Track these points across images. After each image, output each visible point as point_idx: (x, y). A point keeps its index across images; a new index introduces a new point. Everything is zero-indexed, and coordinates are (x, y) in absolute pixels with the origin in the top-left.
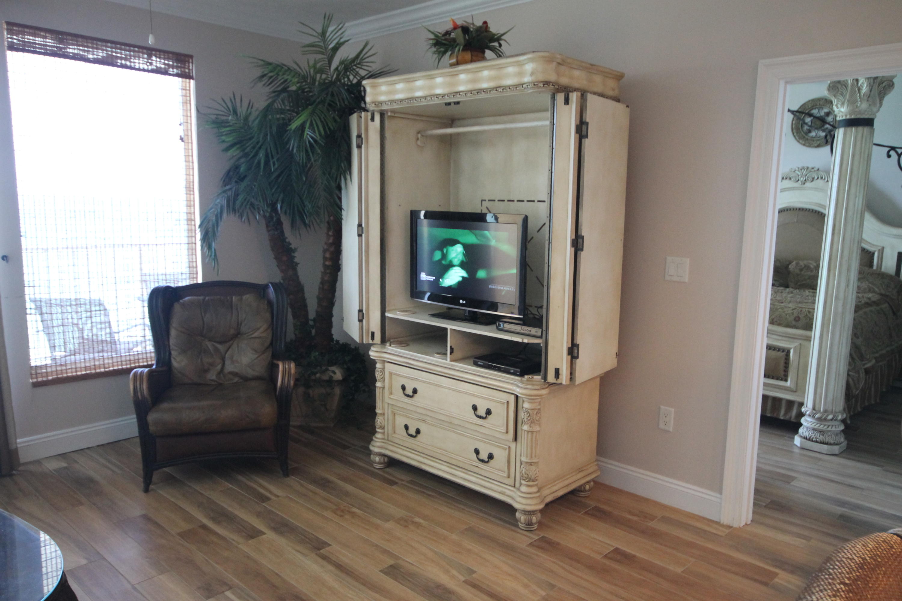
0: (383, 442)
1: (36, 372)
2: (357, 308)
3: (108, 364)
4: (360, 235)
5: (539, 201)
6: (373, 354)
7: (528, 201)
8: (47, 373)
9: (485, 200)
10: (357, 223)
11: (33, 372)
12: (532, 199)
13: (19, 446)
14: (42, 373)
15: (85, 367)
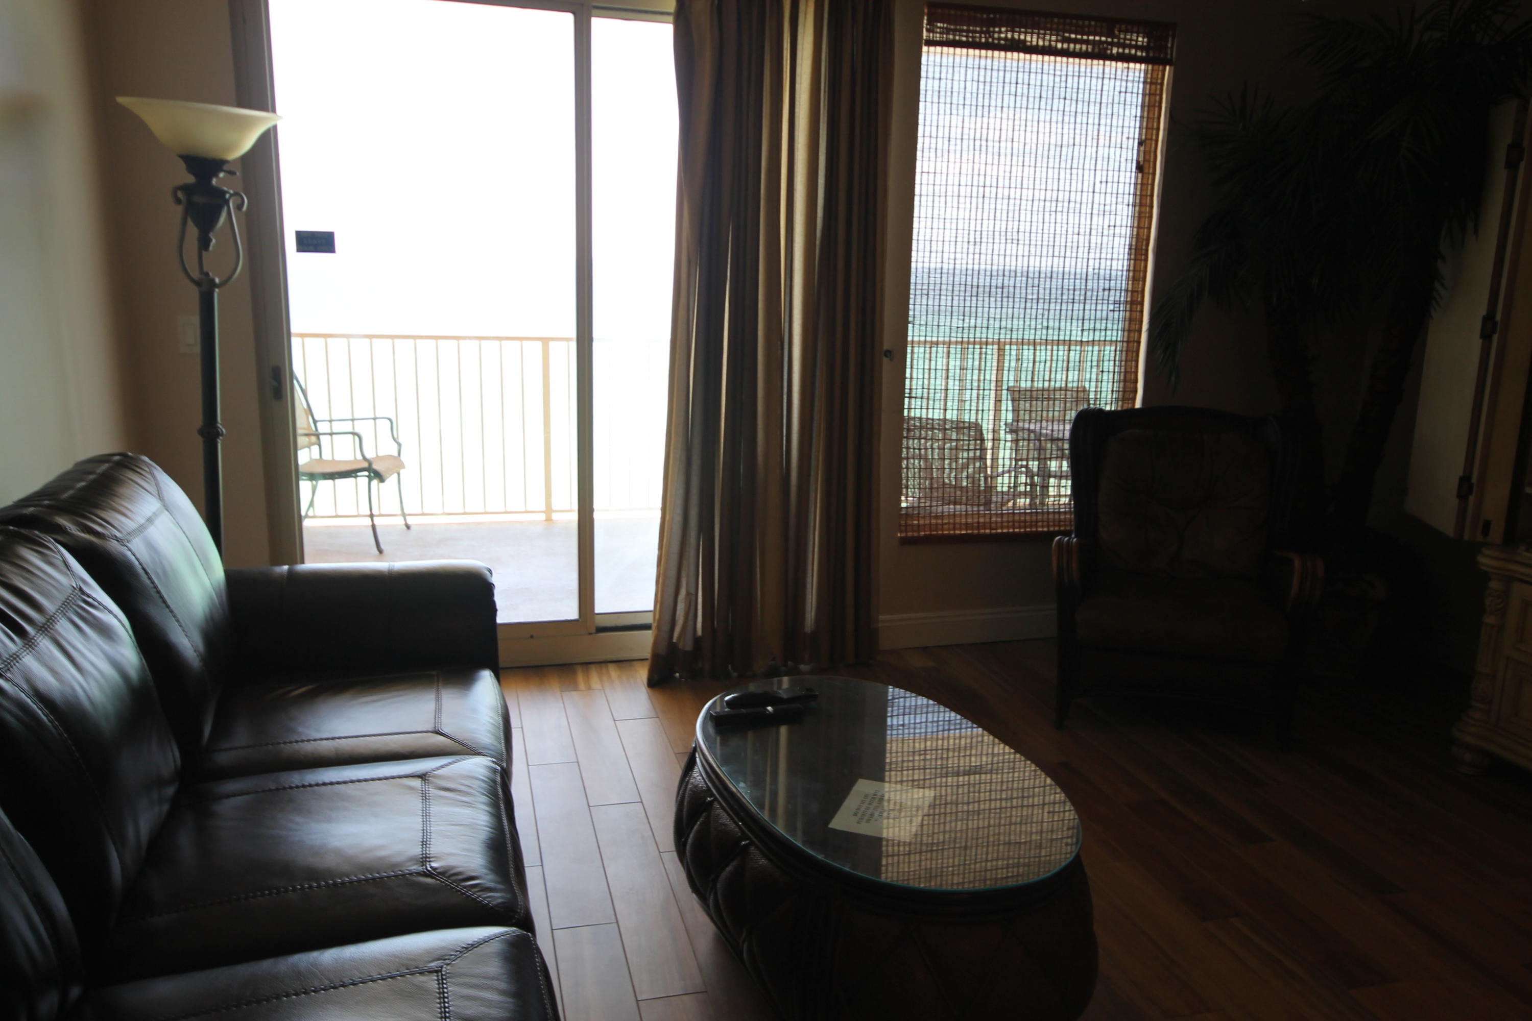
0: (1485, 729)
2: (1460, 472)
4: (1486, 336)
6: (1487, 560)
11: (903, 522)
14: (913, 525)
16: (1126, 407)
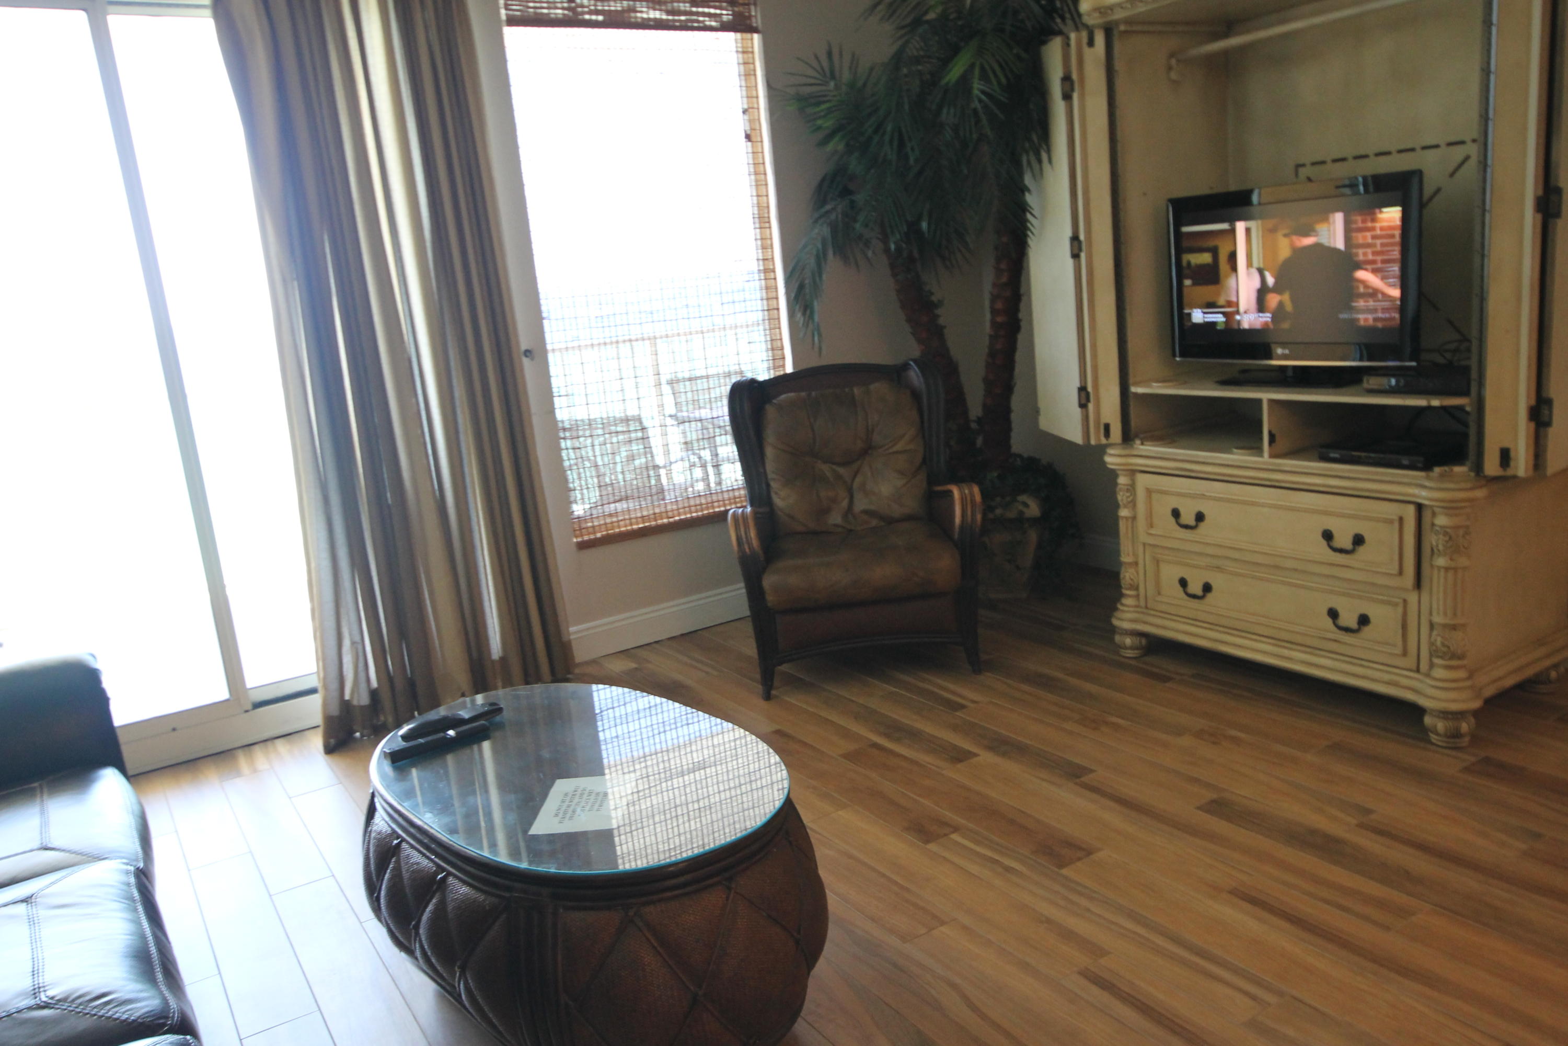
0: (1138, 612)
1: (580, 527)
2: (1077, 384)
3: (672, 511)
4: (1075, 256)
5: (1424, 148)
6: (1112, 459)
7: (1400, 151)
8: (593, 527)
9: (1303, 165)
10: (1068, 233)
11: (576, 527)
12: (1409, 146)
13: (572, 637)
14: (587, 528)
15: (643, 517)
16: (778, 374)
